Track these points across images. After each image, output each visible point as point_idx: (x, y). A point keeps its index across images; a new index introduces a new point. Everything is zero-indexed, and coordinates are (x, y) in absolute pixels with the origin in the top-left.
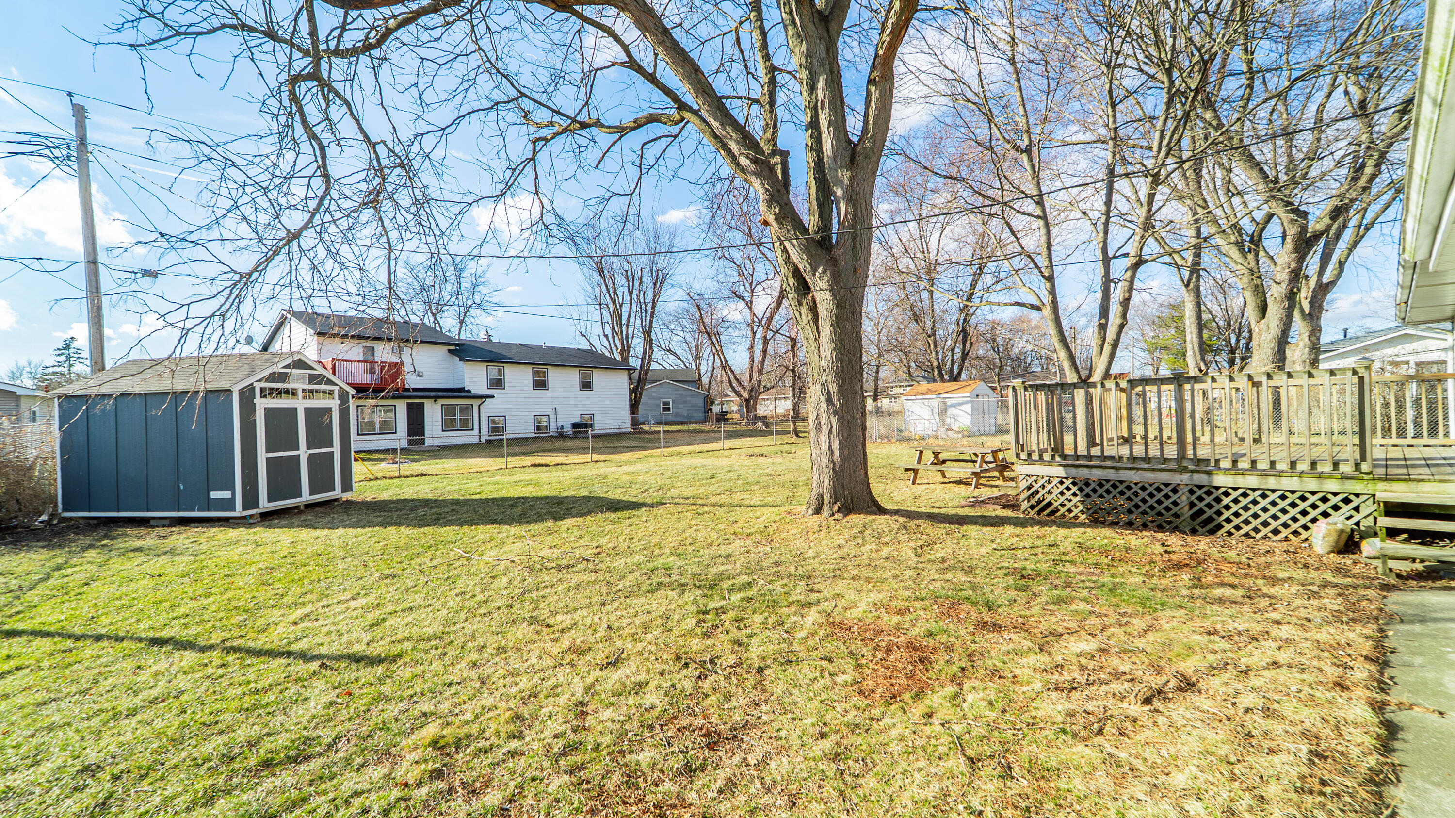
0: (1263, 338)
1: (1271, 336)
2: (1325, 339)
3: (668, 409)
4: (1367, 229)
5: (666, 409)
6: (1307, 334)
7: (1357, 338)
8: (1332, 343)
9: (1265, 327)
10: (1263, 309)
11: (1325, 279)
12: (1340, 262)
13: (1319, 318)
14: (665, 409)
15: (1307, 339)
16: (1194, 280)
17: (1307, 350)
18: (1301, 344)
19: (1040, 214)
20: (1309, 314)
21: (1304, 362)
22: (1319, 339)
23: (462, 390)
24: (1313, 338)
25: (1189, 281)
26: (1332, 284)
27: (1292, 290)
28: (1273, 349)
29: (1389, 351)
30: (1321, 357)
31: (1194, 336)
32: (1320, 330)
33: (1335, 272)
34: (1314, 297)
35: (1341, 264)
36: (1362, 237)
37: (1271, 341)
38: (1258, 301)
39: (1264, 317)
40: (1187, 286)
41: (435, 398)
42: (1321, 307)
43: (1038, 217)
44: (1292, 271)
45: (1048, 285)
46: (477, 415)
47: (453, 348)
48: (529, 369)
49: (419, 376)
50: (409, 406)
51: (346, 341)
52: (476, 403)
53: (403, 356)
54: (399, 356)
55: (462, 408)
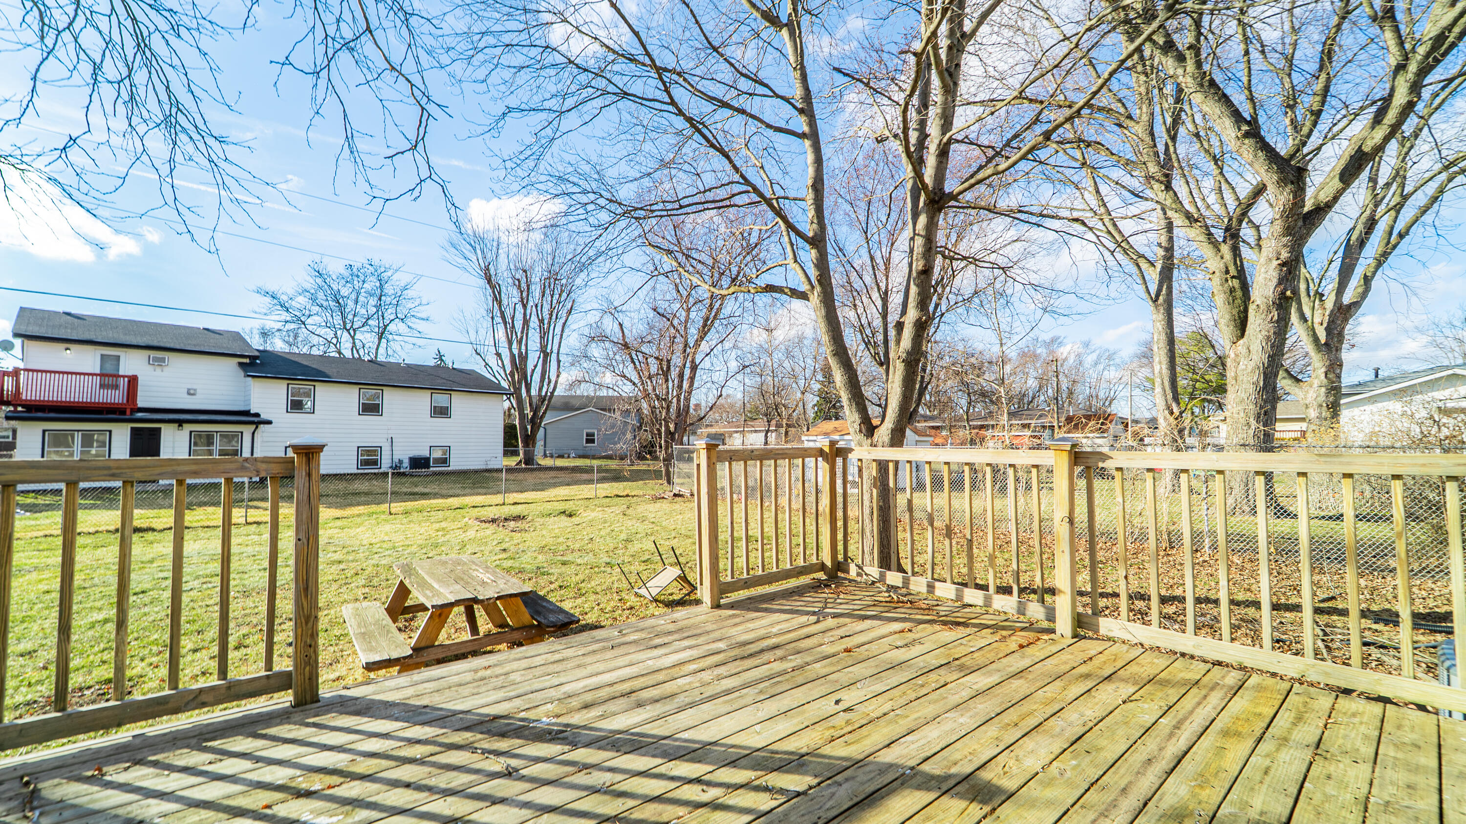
0: (1241, 367)
1: (1252, 364)
2: (1348, 379)
3: (593, 441)
4: (1401, 236)
5: (590, 440)
6: (1324, 370)
7: (1392, 379)
8: (1360, 384)
9: (1244, 351)
10: (1241, 324)
11: (1347, 299)
12: (1366, 277)
13: (1338, 350)
14: (588, 441)
15: (1323, 376)
16: (1164, 292)
17: (1323, 389)
18: (1316, 383)
19: (806, 129)
20: (1326, 344)
21: (1321, 406)
22: (1339, 377)
23: (247, 413)
24: (1331, 376)
25: (1158, 295)
26: (1355, 305)
27: (1283, 293)
28: (1256, 384)
29: (1438, 395)
30: (1342, 402)
31: (1164, 367)
32: (1341, 365)
33: (1360, 290)
34: (1331, 322)
35: (1367, 280)
36: (1395, 247)
37: (1253, 371)
38: (1235, 312)
39: (1242, 335)
40: (1155, 301)
41: (180, 423)
42: (1341, 336)
43: (803, 136)
44: (1283, 264)
45: (814, 252)
46: (250, 445)
47: (247, 361)
48: (355, 390)
49: (189, 394)
50: (135, 432)
51: (74, 347)
52: (247, 430)
53: (165, 369)
54: (158, 369)
55: (225, 436)
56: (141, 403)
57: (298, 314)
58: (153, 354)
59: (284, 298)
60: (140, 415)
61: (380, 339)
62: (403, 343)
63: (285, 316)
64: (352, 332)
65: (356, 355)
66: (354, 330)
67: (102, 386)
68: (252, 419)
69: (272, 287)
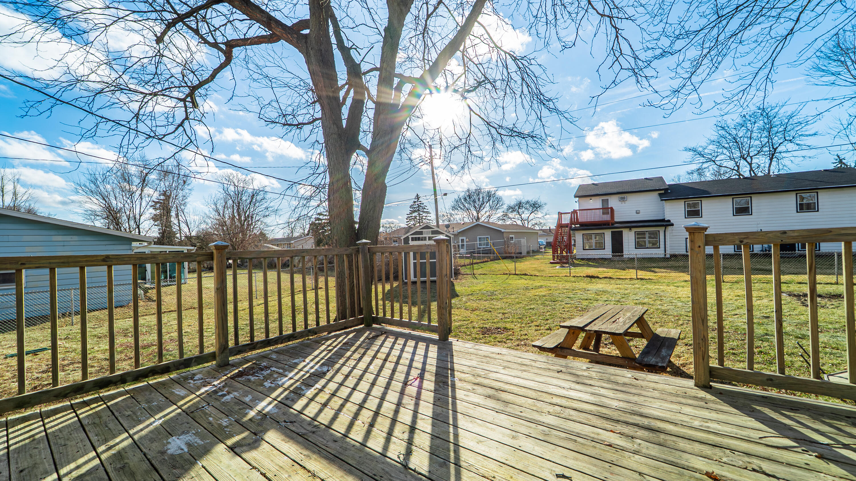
23: (663, 220)
41: (630, 228)
46: (663, 238)
47: (663, 192)
48: (729, 200)
49: (637, 213)
50: (612, 233)
51: (593, 198)
52: (661, 230)
53: (626, 202)
54: (623, 203)
55: (650, 233)
56: (616, 220)
57: (710, 157)
58: (621, 196)
59: (700, 149)
60: (616, 225)
61: (771, 159)
62: (792, 158)
63: (702, 160)
64: (749, 159)
65: (753, 175)
66: (751, 158)
67: (603, 213)
68: (666, 223)
69: (691, 145)
